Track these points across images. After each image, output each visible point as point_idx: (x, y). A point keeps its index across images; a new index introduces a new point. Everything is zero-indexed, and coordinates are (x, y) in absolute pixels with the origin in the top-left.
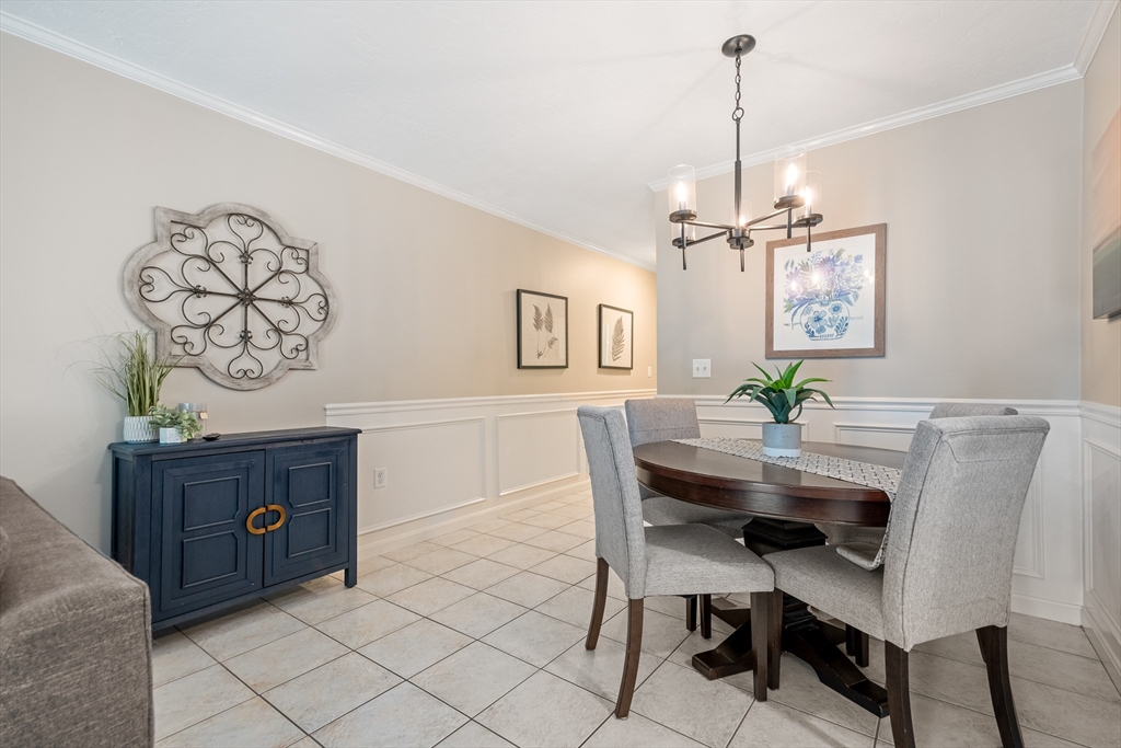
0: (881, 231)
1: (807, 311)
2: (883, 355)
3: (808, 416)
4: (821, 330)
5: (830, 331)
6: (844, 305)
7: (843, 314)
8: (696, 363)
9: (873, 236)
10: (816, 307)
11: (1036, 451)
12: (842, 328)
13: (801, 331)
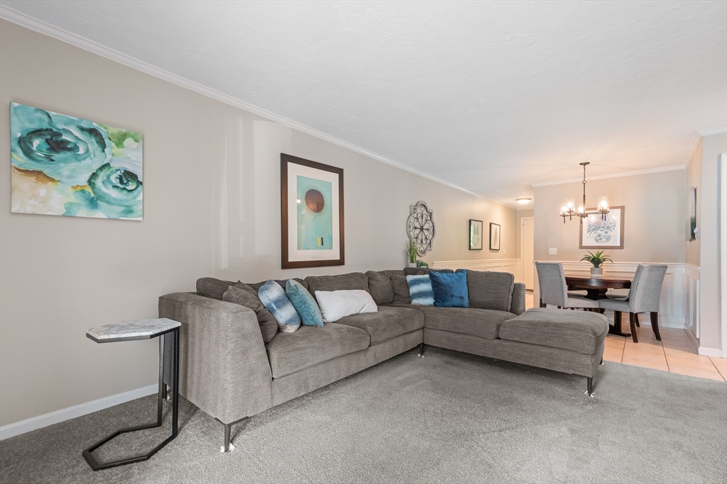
0: (623, 208)
1: (595, 233)
2: (623, 248)
3: (605, 266)
4: (601, 239)
5: (604, 240)
6: (609, 231)
7: (608, 234)
8: (550, 249)
9: (619, 210)
10: (599, 232)
11: (664, 273)
12: (608, 239)
13: (593, 240)
